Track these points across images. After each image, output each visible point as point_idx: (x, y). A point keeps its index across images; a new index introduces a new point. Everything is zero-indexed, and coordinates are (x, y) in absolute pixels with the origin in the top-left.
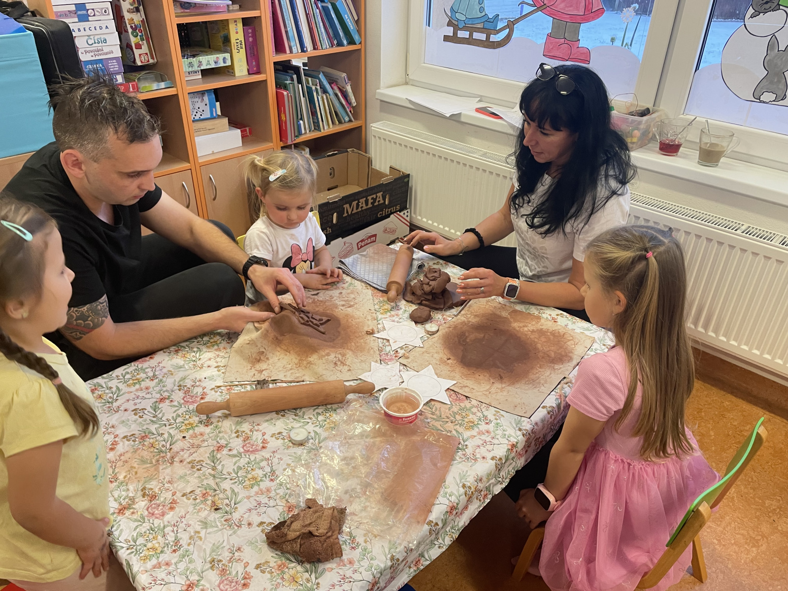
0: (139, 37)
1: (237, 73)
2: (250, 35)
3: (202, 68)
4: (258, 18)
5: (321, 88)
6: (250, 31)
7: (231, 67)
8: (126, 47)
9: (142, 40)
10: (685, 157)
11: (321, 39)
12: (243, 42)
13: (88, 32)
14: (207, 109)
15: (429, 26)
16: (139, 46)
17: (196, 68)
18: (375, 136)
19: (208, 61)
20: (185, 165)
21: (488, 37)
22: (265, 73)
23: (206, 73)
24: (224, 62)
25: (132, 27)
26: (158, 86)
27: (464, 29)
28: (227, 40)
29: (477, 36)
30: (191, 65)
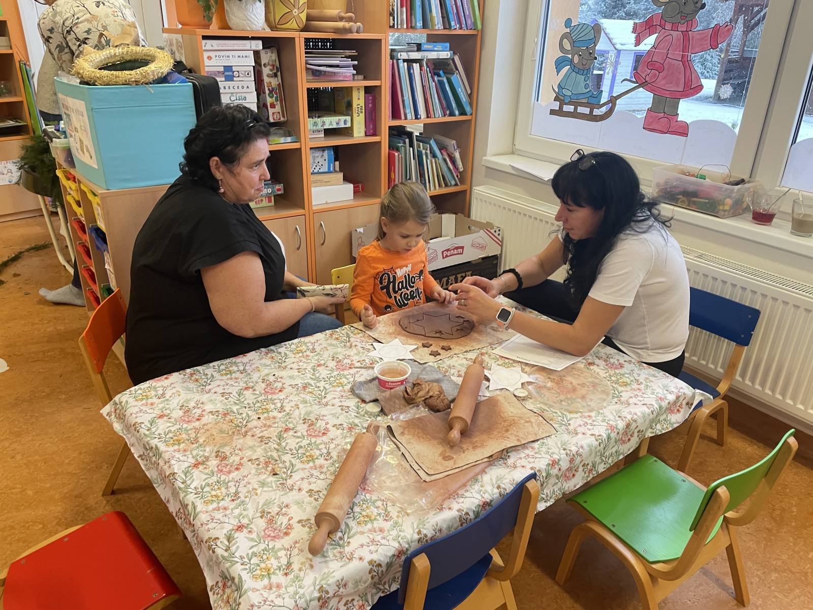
0: (274, 98)
1: (356, 134)
2: (370, 101)
3: (325, 128)
4: (378, 88)
5: (431, 153)
6: (371, 98)
7: (351, 128)
8: (262, 105)
9: (277, 100)
10: (779, 227)
11: (435, 109)
12: (364, 107)
13: (232, 90)
14: (326, 164)
15: (538, 100)
16: (273, 106)
17: (319, 127)
18: (477, 199)
19: (331, 121)
20: (300, 211)
21: (591, 111)
22: (380, 135)
23: (329, 132)
24: (345, 124)
25: (269, 89)
26: (285, 140)
27: (569, 103)
28: (349, 105)
29: (581, 110)
30: (315, 124)
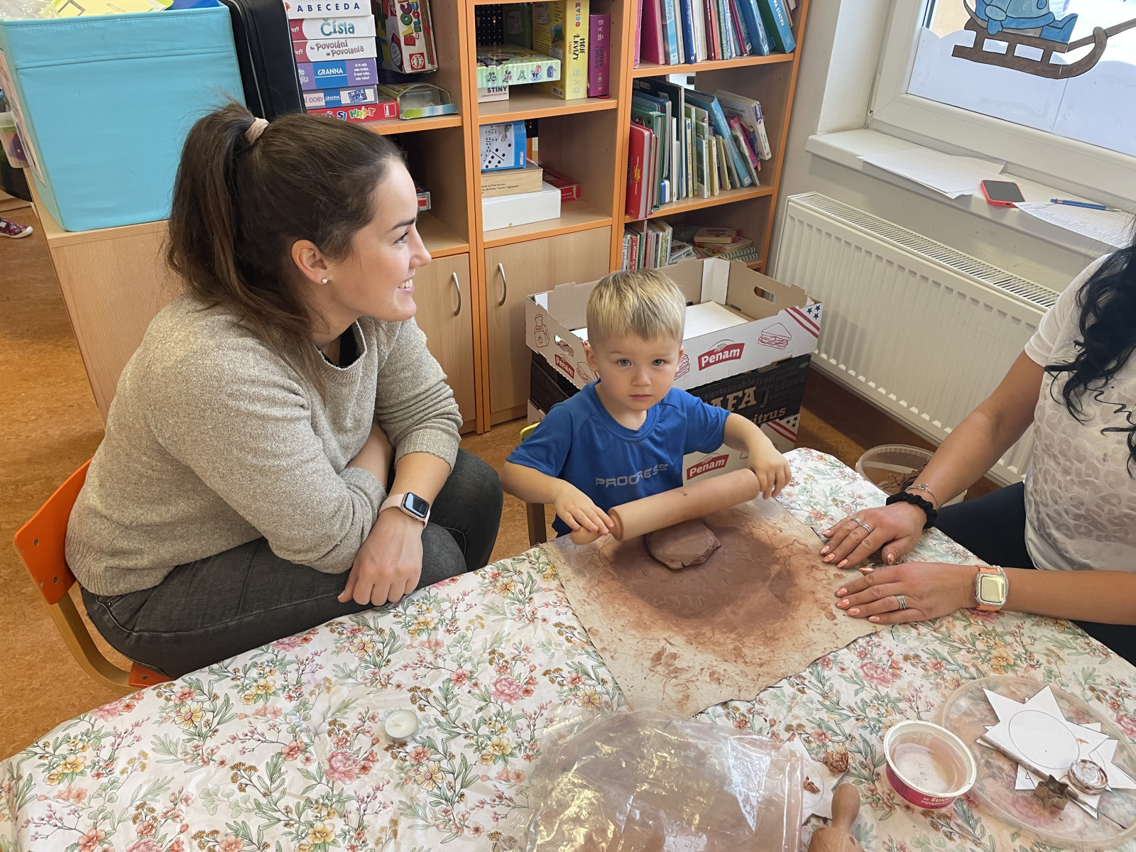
0: (412, 25)
1: (569, 95)
2: (600, 29)
3: (511, 83)
4: (617, 2)
5: (710, 125)
6: (601, 22)
7: (561, 83)
8: (385, 41)
9: (417, 29)
11: (724, 42)
12: (586, 41)
13: (324, 13)
14: (511, 153)
15: (928, 26)
16: (410, 41)
17: (499, 83)
18: (792, 218)
19: (523, 70)
20: (461, 246)
21: (1046, 56)
22: (617, 97)
23: (518, 92)
24: (550, 75)
25: (402, 7)
26: (432, 110)
27: (999, 36)
28: (559, 36)
29: (1022, 51)
30: (492, 77)
